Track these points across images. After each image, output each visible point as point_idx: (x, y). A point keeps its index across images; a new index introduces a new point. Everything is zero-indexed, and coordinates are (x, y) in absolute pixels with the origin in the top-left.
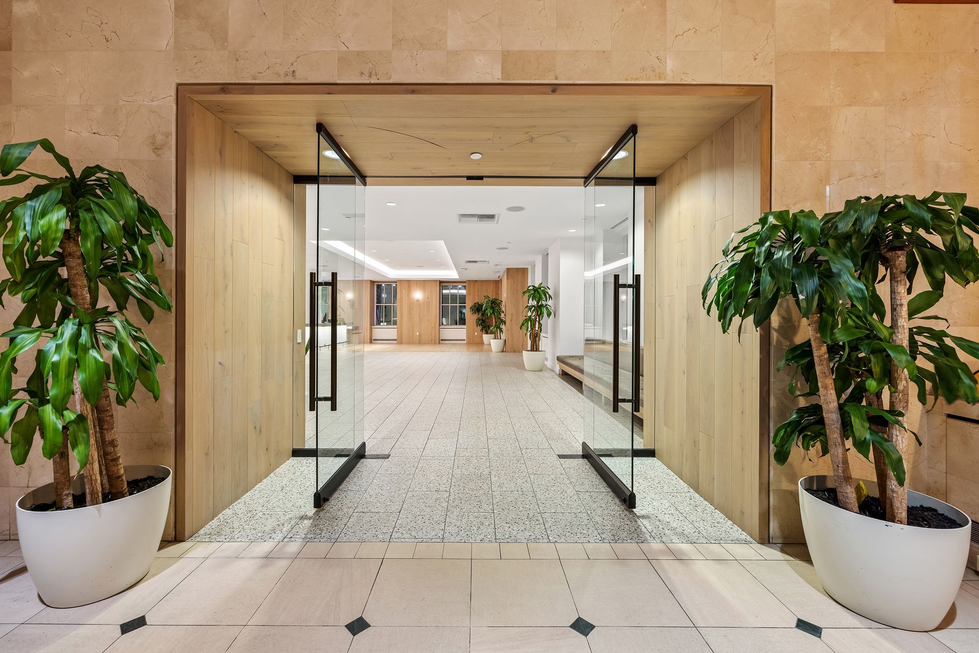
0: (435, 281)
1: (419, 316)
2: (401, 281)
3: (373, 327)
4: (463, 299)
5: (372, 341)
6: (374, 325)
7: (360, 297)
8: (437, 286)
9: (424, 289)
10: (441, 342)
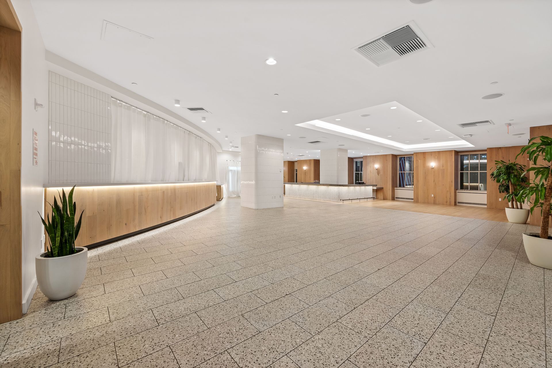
0: (451, 151)
1: (434, 181)
2: (417, 154)
3: (395, 188)
4: (484, 167)
5: (393, 199)
6: (397, 187)
7: (384, 167)
8: (452, 155)
9: (439, 159)
10: (457, 204)
